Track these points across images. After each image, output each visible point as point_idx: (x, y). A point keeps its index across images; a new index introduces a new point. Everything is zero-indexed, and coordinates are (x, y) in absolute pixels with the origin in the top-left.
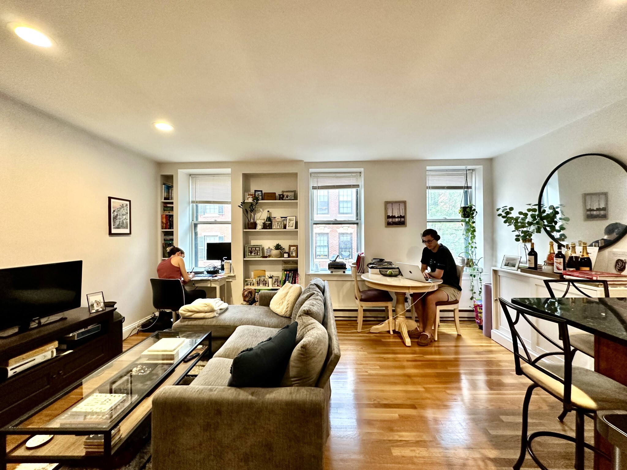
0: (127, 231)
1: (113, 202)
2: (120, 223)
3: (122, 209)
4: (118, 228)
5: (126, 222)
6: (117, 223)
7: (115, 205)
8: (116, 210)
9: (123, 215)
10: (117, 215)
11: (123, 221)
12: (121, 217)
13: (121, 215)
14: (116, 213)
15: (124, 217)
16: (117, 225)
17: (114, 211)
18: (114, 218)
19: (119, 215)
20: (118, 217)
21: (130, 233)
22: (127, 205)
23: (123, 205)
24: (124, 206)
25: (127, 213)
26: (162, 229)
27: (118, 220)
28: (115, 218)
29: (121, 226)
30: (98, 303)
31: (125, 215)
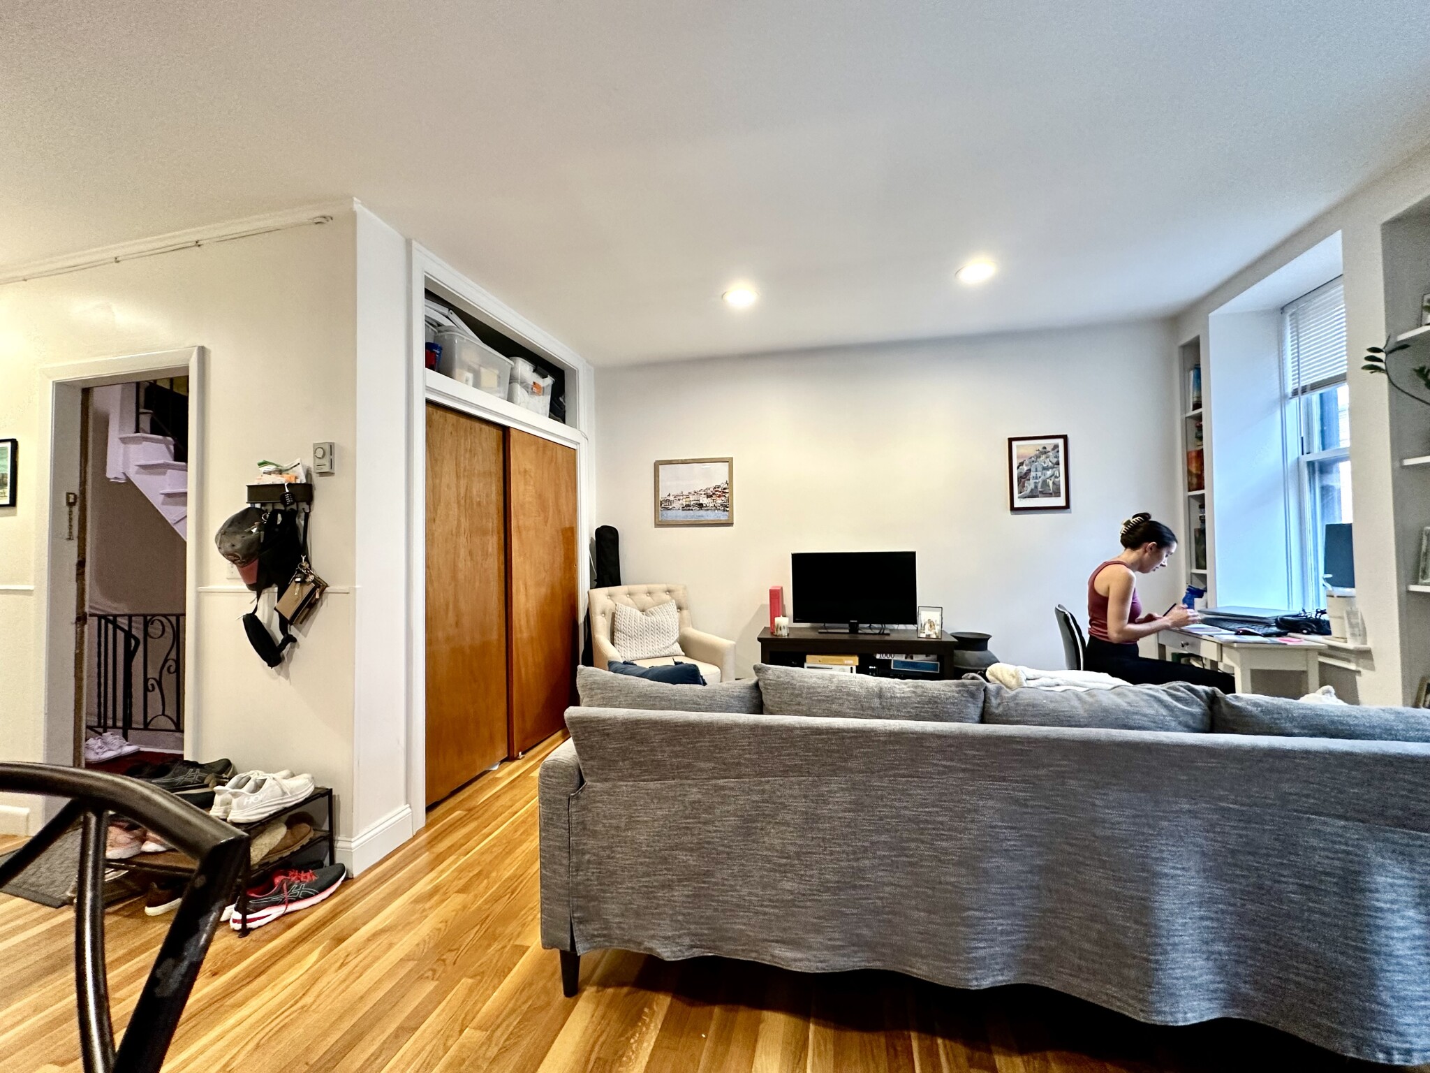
0: (1061, 501)
1: (1018, 446)
2: (1036, 487)
3: (1043, 457)
4: (1032, 495)
5: (1054, 483)
6: (1030, 485)
7: (1022, 451)
8: (1027, 462)
9: (1044, 469)
10: (1030, 470)
11: (1044, 482)
12: (1039, 474)
13: (1040, 468)
14: (1025, 468)
15: (1049, 473)
16: (1029, 490)
17: (1021, 464)
18: (1020, 478)
19: (1033, 469)
20: (1033, 474)
21: (1067, 507)
22: (1056, 447)
23: (1045, 448)
24: (1049, 449)
25: (1058, 463)
26: (1189, 490)
27: (1032, 482)
28: (1024, 477)
29: (1040, 492)
30: (932, 625)
31: (1052, 468)
